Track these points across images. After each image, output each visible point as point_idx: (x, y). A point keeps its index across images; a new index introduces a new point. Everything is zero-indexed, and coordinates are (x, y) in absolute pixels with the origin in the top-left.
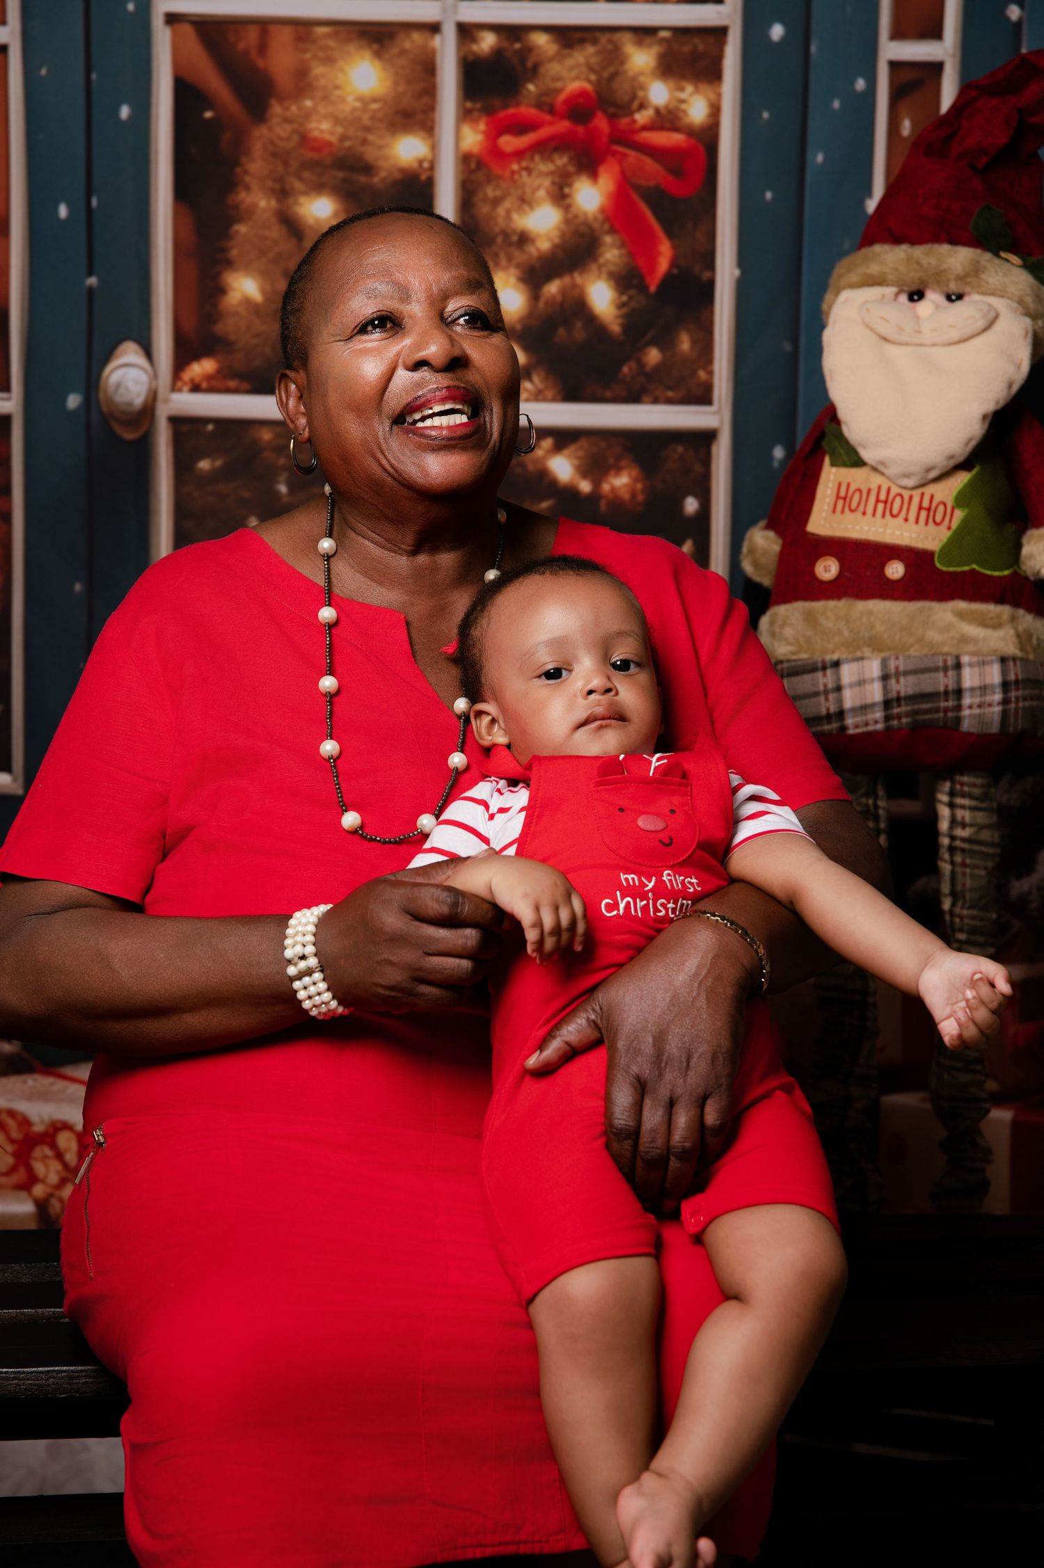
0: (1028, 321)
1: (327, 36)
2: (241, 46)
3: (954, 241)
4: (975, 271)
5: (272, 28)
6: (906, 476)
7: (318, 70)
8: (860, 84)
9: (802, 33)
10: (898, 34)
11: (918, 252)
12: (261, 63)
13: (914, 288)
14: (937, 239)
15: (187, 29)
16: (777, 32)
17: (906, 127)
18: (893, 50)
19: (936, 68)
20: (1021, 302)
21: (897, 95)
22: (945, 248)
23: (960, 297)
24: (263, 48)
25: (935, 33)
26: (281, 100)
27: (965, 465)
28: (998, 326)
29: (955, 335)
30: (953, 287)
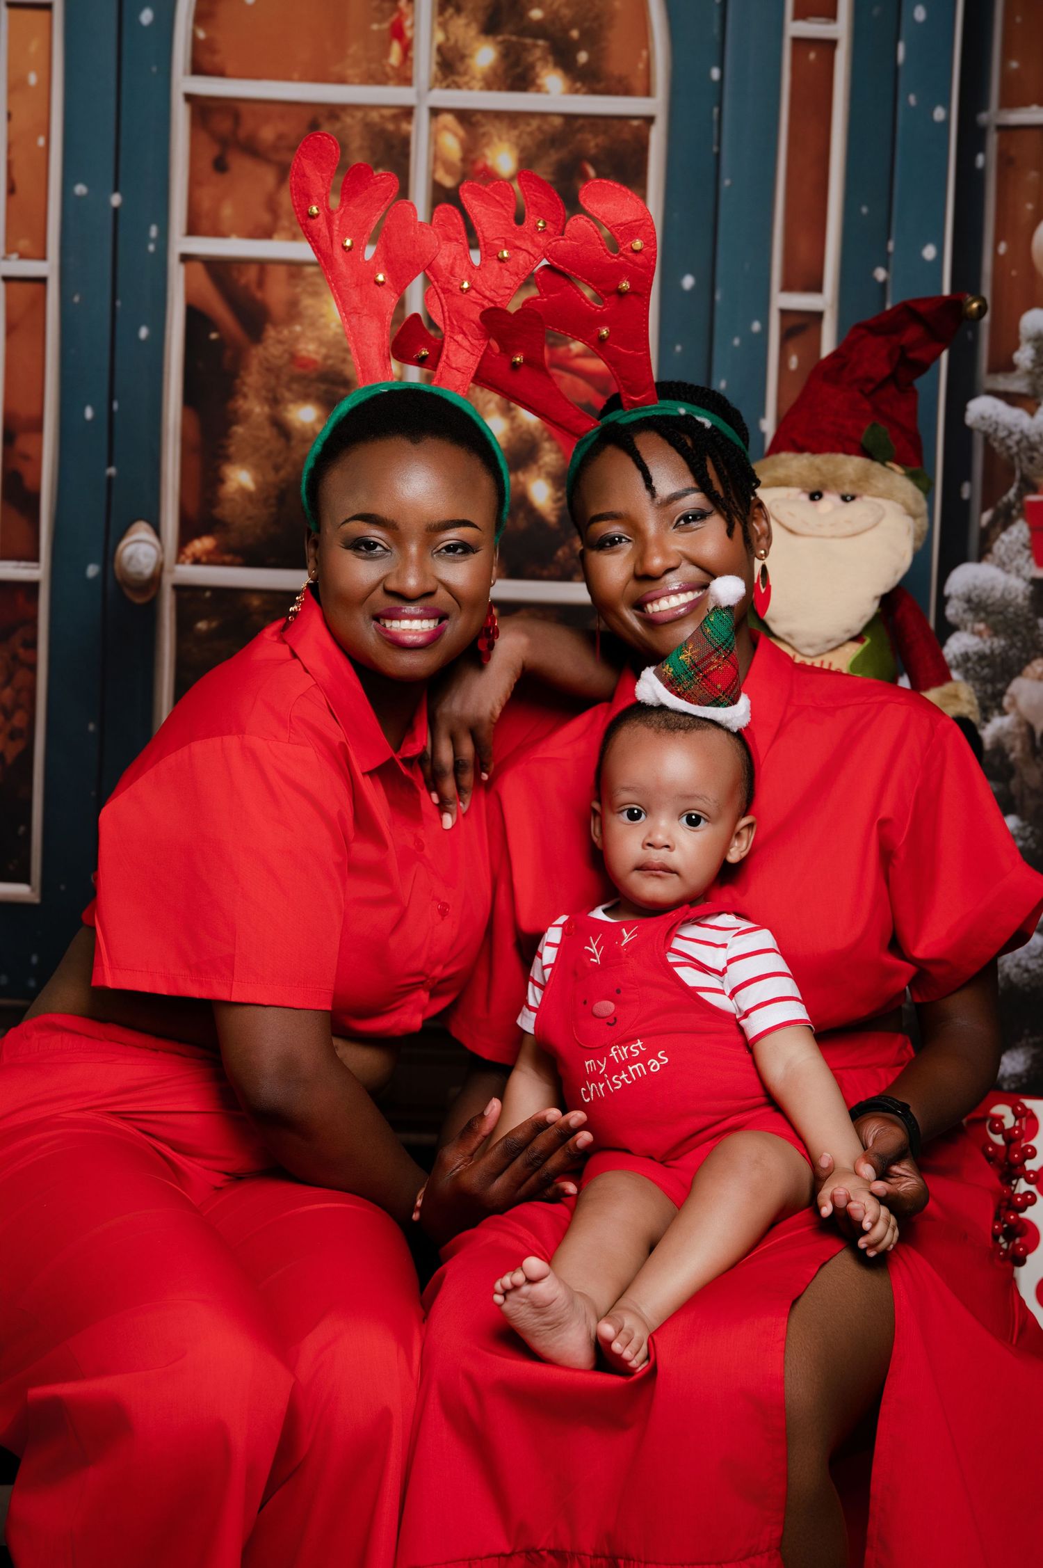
0: (909, 520)
1: (314, 274)
2: (243, 281)
3: (848, 452)
4: (865, 477)
5: (270, 268)
6: (810, 646)
7: (307, 301)
8: (756, 326)
9: (708, 283)
10: (787, 287)
11: (819, 460)
12: (259, 295)
13: (814, 489)
14: (833, 450)
15: (198, 268)
16: (688, 282)
17: (793, 362)
18: (783, 300)
19: (818, 316)
20: (904, 504)
21: (786, 336)
22: (841, 457)
23: (853, 498)
24: (261, 283)
25: (815, 286)
26: (275, 325)
27: (857, 638)
28: (885, 523)
29: (849, 529)
30: (848, 490)
